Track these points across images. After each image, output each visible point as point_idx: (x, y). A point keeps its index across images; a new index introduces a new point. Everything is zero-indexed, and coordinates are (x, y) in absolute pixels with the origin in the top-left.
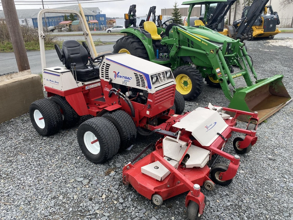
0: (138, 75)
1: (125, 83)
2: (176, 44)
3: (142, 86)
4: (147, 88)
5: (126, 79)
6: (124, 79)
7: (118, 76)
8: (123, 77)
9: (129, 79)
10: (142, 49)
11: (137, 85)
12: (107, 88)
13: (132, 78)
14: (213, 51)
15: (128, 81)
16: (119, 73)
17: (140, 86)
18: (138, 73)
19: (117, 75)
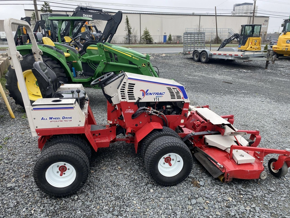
0: (172, 89)
1: (157, 99)
2: (103, 60)
3: (177, 98)
4: (183, 98)
5: (158, 95)
6: (155, 96)
7: (147, 94)
8: (154, 93)
9: (162, 94)
10: (60, 68)
11: (171, 98)
12: (130, 110)
13: (164, 93)
14: (145, 64)
15: (161, 97)
16: (148, 90)
17: (175, 98)
18: (172, 87)
19: (145, 93)
